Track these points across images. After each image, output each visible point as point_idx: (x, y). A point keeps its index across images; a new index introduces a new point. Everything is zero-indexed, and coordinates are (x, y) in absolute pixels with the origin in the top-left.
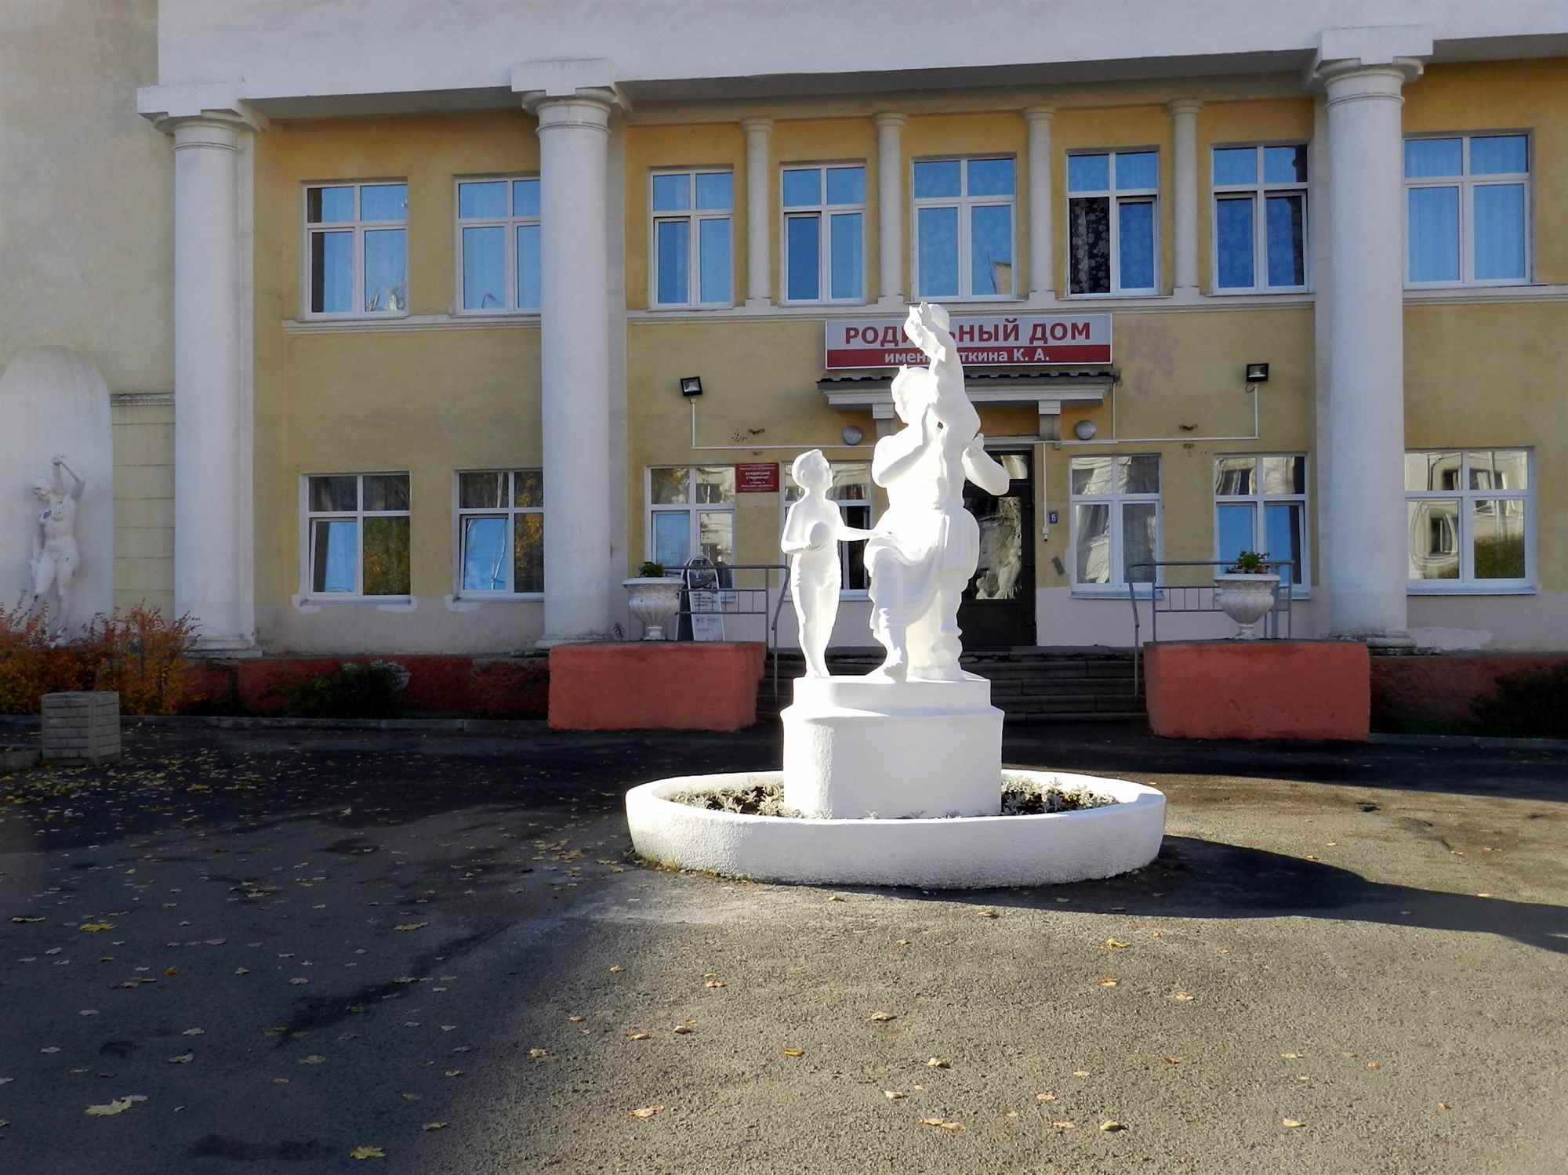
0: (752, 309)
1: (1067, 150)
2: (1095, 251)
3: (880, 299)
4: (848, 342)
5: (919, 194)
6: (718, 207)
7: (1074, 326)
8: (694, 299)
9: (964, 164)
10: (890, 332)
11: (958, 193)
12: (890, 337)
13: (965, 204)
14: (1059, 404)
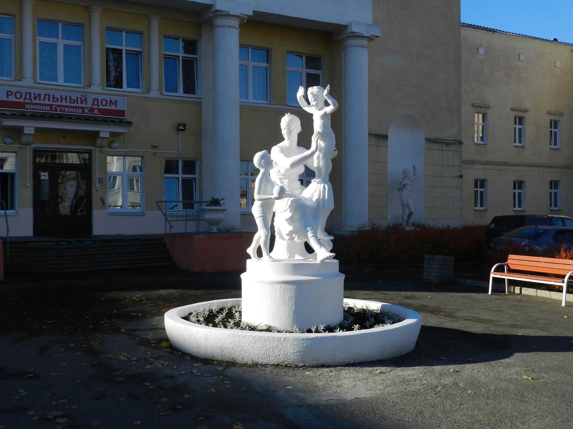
2: (118, 70)
3: (22, 79)
4: (7, 97)
7: (111, 101)
10: (28, 95)
11: (57, 37)
12: (28, 97)
13: (61, 43)
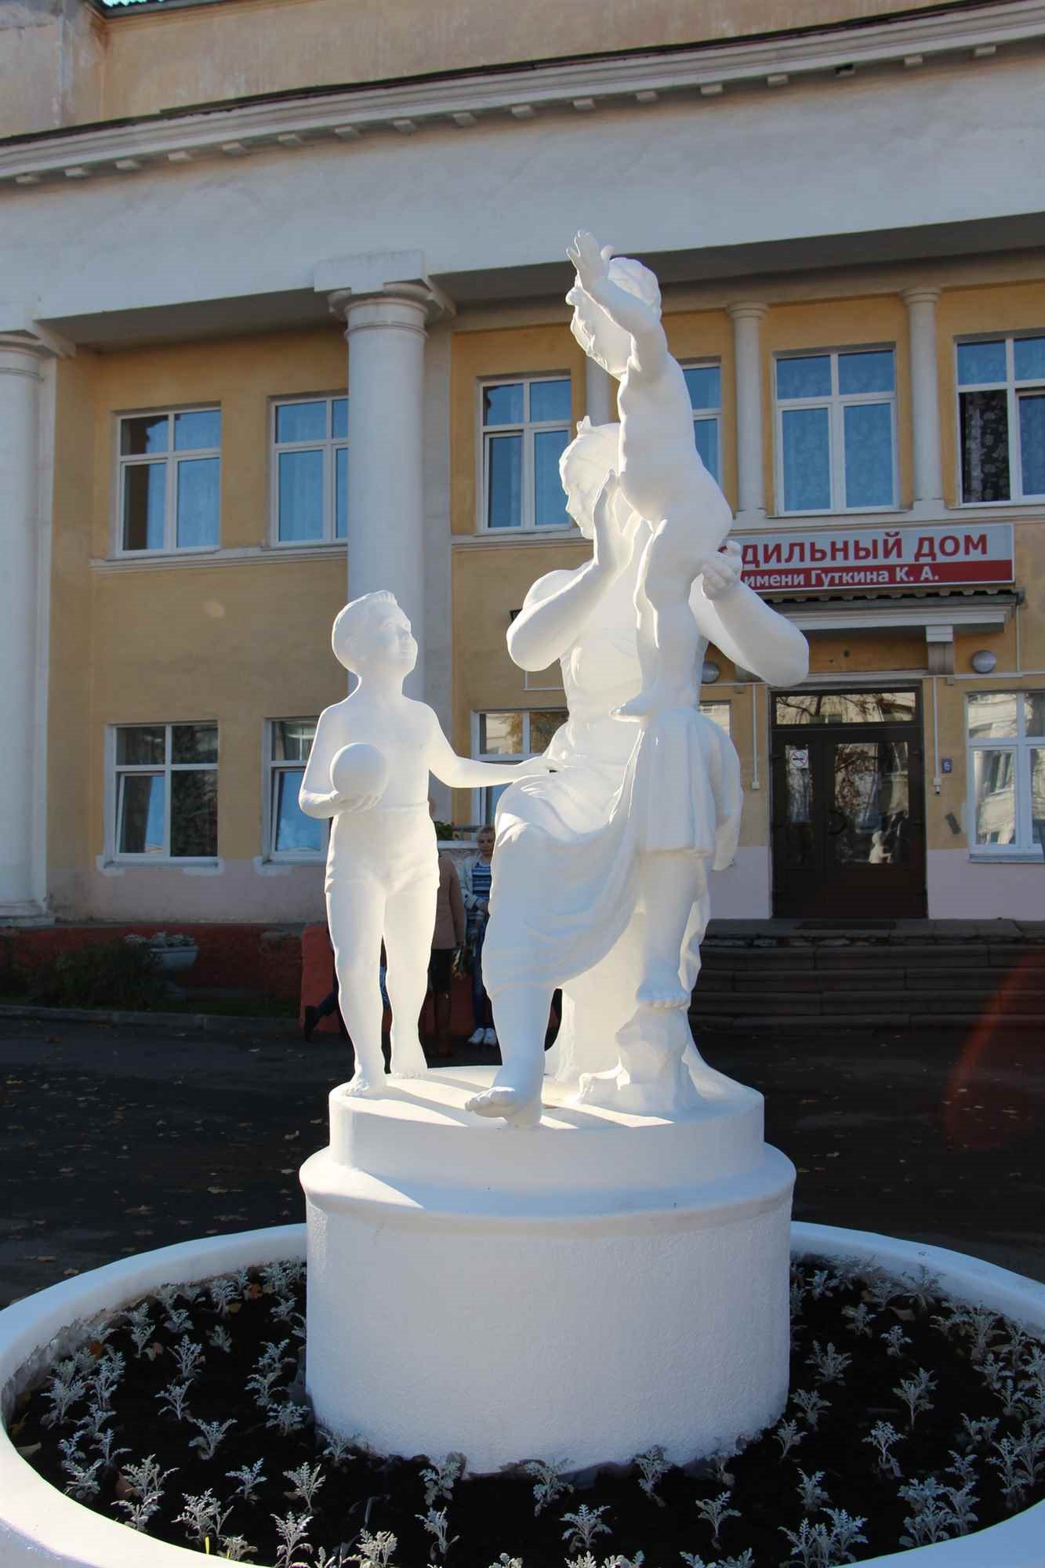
1: (957, 337)
2: (994, 455)
6: (555, 418)
7: (968, 539)
8: (528, 522)
9: (834, 358)
13: (836, 404)
14: (950, 630)
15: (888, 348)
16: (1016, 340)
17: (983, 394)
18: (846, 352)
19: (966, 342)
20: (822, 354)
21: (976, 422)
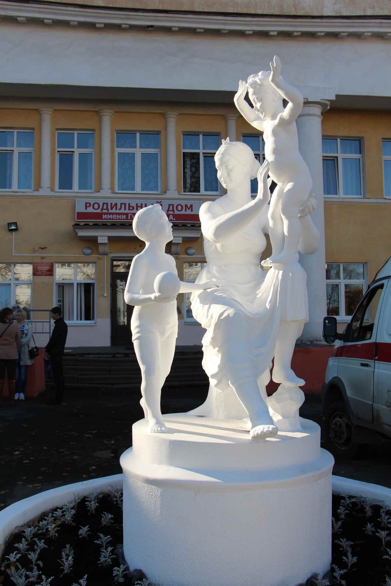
0: (41, 193)
1: (183, 132)
2: (195, 175)
3: (101, 190)
4: (86, 209)
5: (118, 147)
6: (27, 147)
7: (186, 206)
8: (15, 187)
9: (138, 135)
10: (105, 205)
11: (135, 147)
12: (105, 207)
13: (138, 152)
14: (181, 239)
15: (158, 133)
16: (203, 135)
17: (191, 153)
18: (142, 133)
19: (186, 134)
20: (133, 133)
21: (188, 163)
